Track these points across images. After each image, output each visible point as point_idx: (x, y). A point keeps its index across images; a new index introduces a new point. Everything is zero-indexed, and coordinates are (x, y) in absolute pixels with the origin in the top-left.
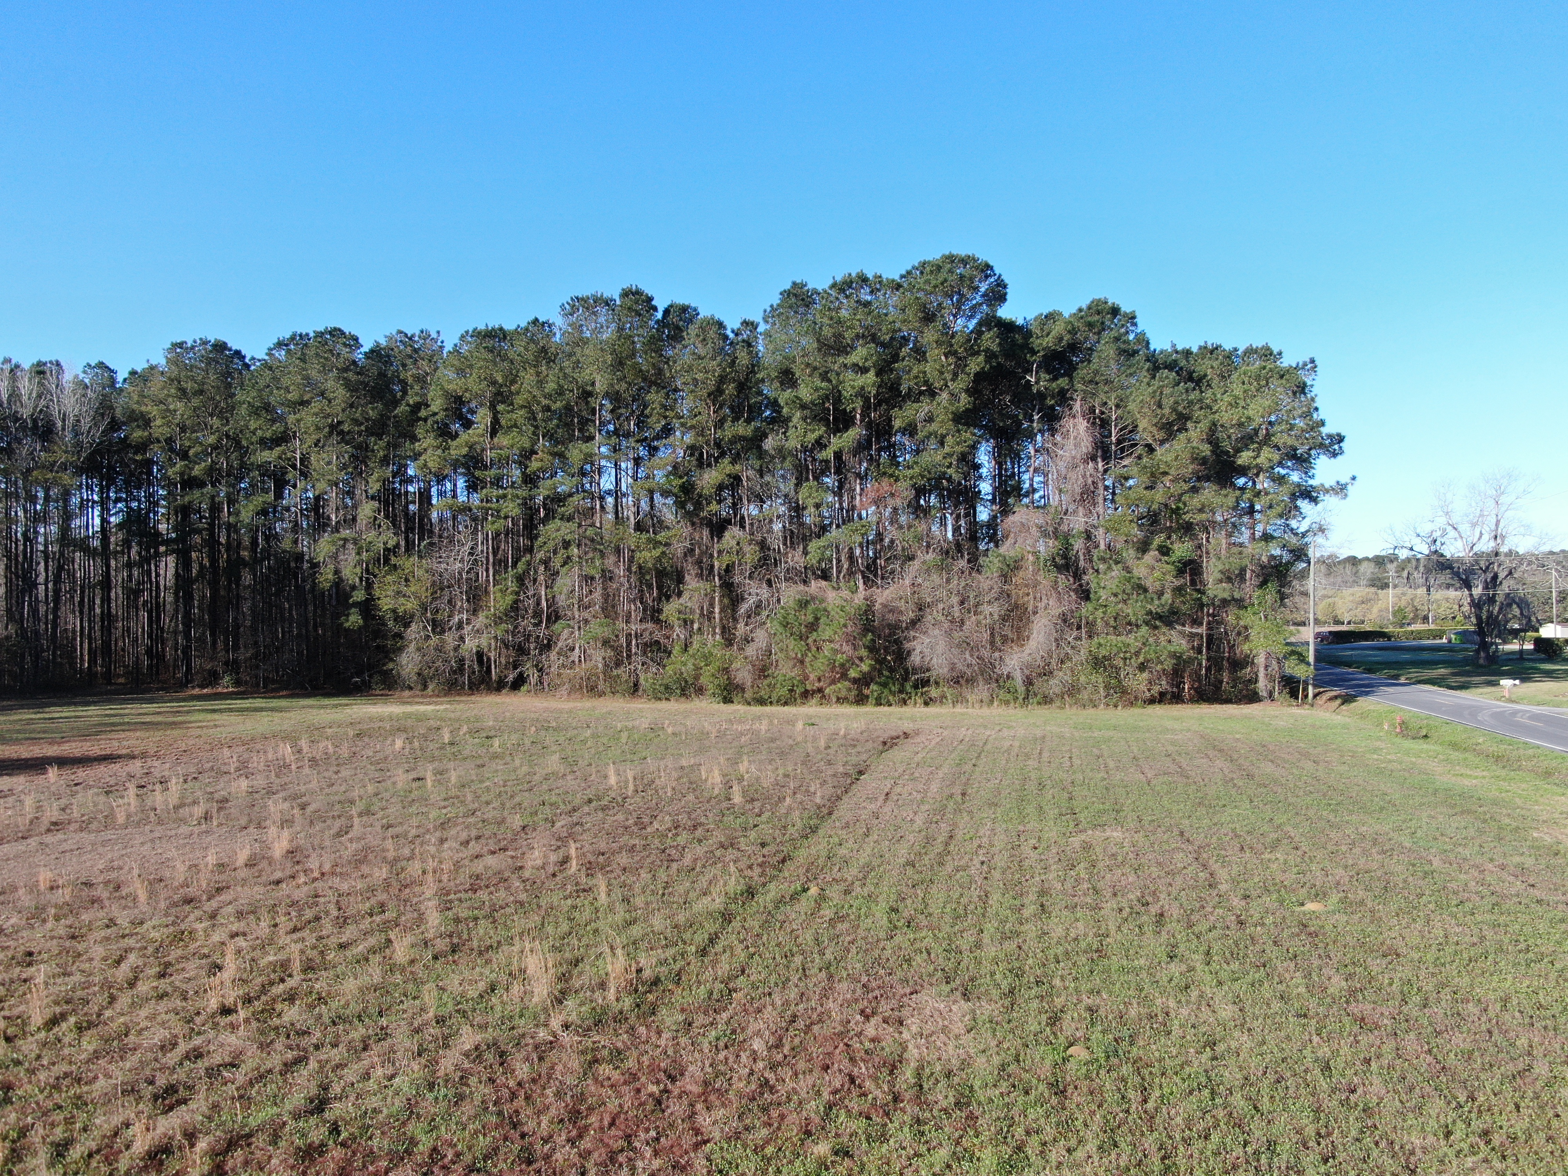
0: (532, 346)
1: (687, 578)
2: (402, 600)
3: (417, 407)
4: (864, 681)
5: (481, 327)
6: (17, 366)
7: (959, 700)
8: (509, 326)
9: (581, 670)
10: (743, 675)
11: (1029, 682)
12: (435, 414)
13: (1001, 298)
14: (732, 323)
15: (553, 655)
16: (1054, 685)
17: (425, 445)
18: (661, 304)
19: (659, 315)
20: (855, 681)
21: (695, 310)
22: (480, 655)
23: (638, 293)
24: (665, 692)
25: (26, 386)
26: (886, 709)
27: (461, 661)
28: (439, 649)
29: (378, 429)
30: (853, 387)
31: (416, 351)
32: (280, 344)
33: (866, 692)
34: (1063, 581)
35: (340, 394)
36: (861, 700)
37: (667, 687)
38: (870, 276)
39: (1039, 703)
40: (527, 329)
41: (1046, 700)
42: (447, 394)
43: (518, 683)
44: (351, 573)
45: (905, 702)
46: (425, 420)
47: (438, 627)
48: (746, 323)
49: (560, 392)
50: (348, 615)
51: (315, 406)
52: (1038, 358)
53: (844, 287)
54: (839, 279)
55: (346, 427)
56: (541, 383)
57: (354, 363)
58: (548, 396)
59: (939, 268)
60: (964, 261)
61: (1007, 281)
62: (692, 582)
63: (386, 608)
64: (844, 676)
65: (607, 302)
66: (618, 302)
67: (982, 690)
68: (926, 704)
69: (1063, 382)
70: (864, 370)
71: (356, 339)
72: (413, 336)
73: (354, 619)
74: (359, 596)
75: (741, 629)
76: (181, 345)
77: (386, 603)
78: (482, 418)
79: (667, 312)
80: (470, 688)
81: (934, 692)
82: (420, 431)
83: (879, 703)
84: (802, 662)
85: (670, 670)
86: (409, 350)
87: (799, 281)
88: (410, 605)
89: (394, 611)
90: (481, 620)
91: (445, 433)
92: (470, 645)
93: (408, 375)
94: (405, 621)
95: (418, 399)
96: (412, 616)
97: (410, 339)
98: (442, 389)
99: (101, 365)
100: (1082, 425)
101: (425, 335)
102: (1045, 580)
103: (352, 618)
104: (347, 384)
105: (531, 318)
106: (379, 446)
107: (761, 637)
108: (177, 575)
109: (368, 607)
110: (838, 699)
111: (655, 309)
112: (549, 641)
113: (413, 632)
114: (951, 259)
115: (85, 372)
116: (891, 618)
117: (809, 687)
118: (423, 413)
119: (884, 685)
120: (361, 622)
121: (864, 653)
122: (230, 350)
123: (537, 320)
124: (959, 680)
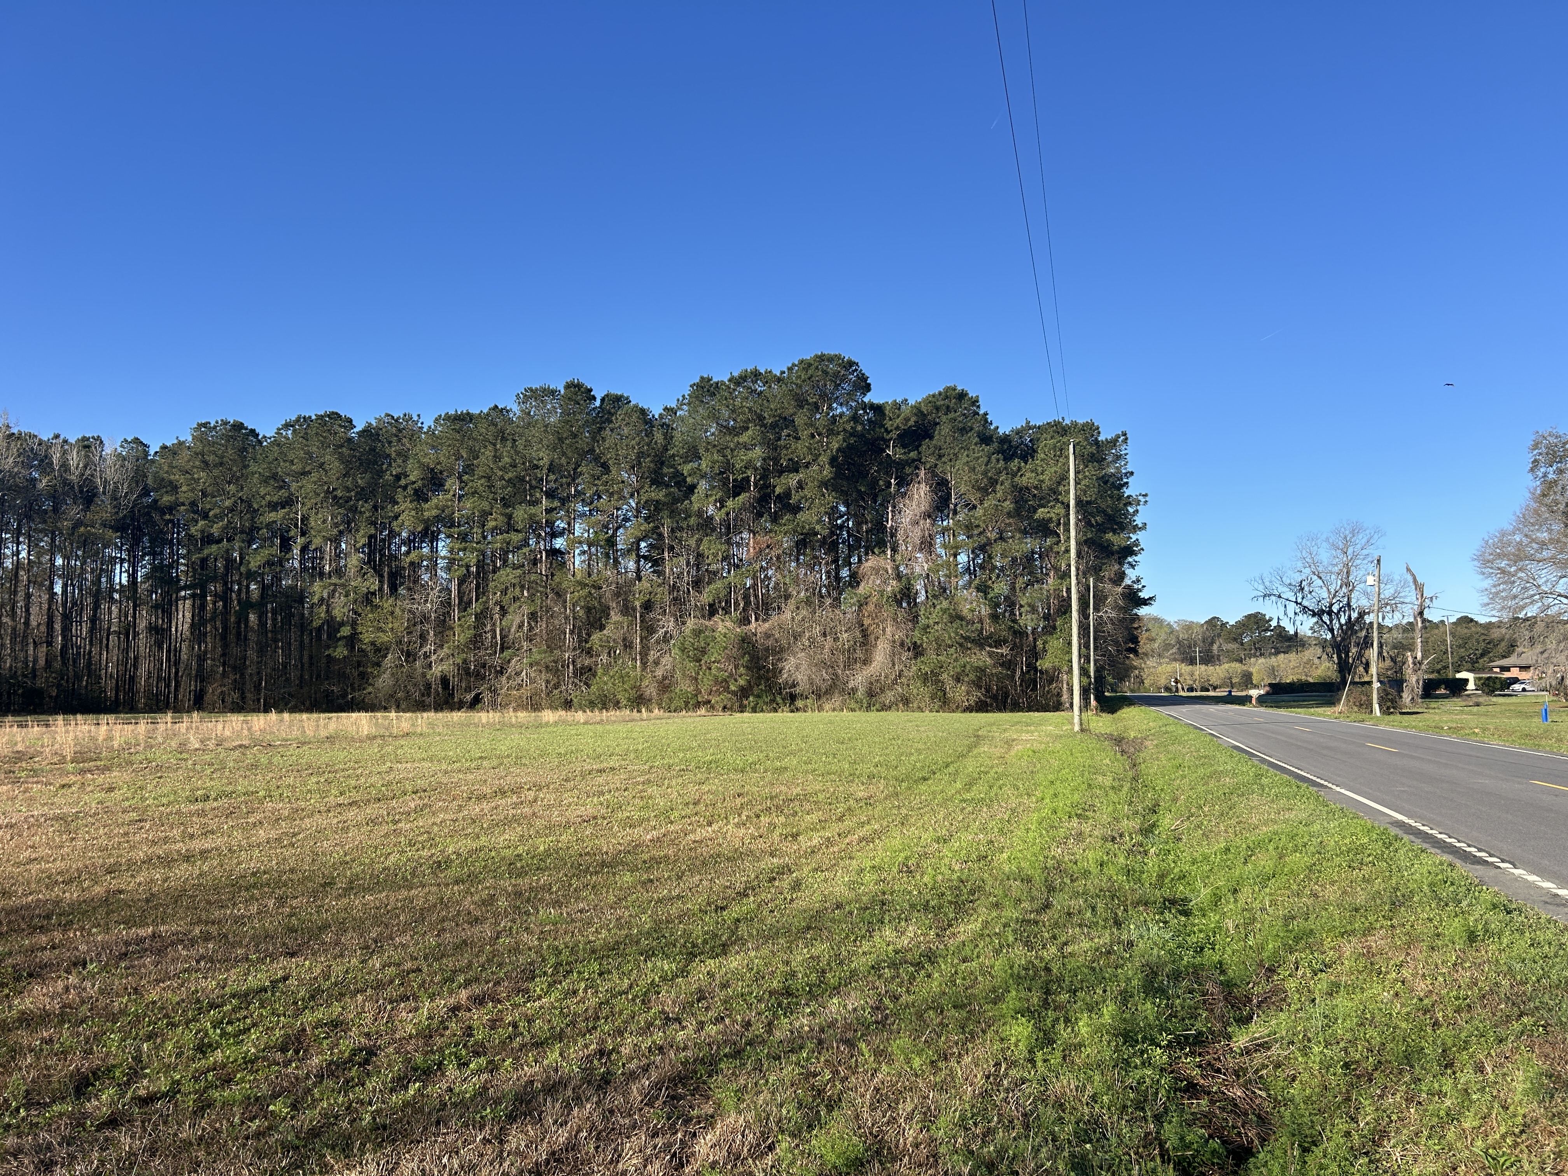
0: (492, 428)
1: (612, 613)
2: (381, 634)
3: (398, 477)
4: (743, 693)
5: (452, 412)
6: (65, 441)
8: (475, 411)
9: (525, 692)
10: (651, 690)
11: (871, 694)
12: (414, 483)
13: (867, 388)
14: (654, 410)
15: (504, 679)
16: (889, 696)
17: (403, 508)
18: (599, 394)
19: (598, 403)
20: (734, 693)
21: (627, 398)
22: (445, 681)
23: (579, 385)
24: (590, 705)
25: (74, 459)
26: (761, 715)
27: (428, 686)
28: (410, 676)
29: (363, 494)
30: (742, 460)
31: (400, 431)
32: (287, 426)
33: (745, 702)
34: (902, 613)
35: (335, 466)
36: (742, 708)
37: (591, 702)
38: (762, 371)
39: (878, 710)
40: (488, 414)
41: (884, 708)
42: (422, 466)
43: (475, 703)
44: (340, 612)
45: (775, 710)
46: (405, 488)
47: (410, 656)
48: (666, 409)
49: (513, 465)
50: (336, 647)
51: (314, 476)
52: (894, 435)
53: (740, 380)
54: (736, 374)
55: (339, 493)
56: (497, 458)
57: (350, 440)
58: (503, 468)
59: (810, 365)
60: (831, 359)
61: (867, 374)
62: (615, 618)
63: (366, 641)
64: (727, 689)
65: (553, 392)
66: (562, 392)
67: (837, 700)
68: (792, 711)
69: (913, 455)
70: (752, 447)
71: (350, 421)
72: (399, 418)
73: (340, 652)
74: (346, 631)
75: (653, 655)
76: (205, 425)
77: (367, 636)
78: (452, 485)
79: (603, 400)
80: (435, 706)
81: (800, 703)
82: (399, 497)
83: (754, 710)
84: (696, 679)
85: (594, 688)
86: (394, 430)
87: (706, 376)
88: (388, 639)
89: (373, 643)
90: (445, 651)
91: (420, 498)
92: (437, 670)
93: (392, 451)
94: (381, 651)
95: (399, 470)
96: (387, 649)
97: (396, 421)
98: (419, 462)
99: (137, 441)
100: (924, 489)
101: (408, 418)
102: (888, 612)
104: (341, 458)
105: (492, 406)
106: (365, 507)
107: (666, 660)
109: (352, 640)
110: (725, 708)
111: (594, 398)
112: (502, 668)
113: (389, 661)
114: (821, 358)
115: (122, 446)
116: (768, 644)
117: (700, 699)
118: (403, 482)
119: (759, 696)
120: (346, 653)
121: (742, 670)
122: (246, 429)
123: (496, 407)
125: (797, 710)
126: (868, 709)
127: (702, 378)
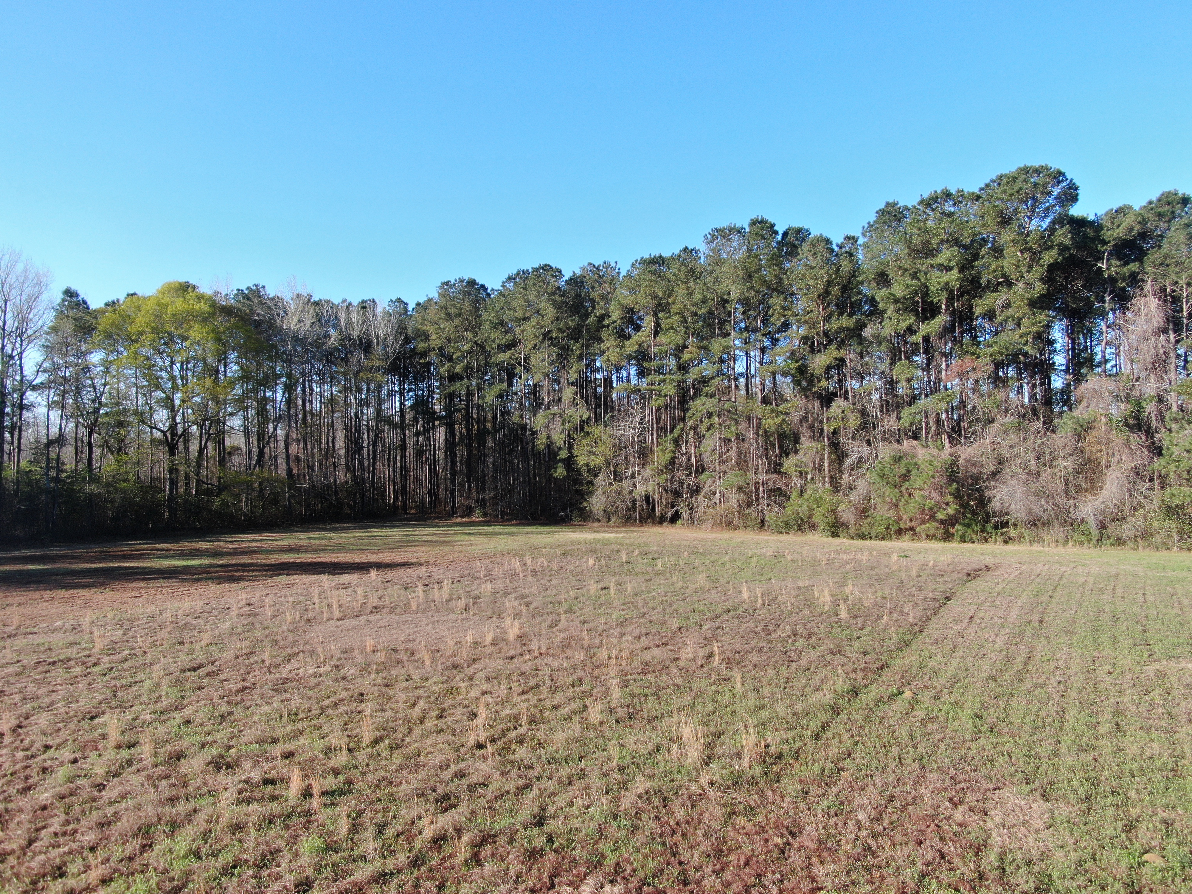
0: (683, 268)
1: (802, 439)
2: (592, 457)
3: (602, 318)
4: (950, 522)
5: (646, 256)
6: (350, 304)
7: (1035, 539)
8: (666, 254)
9: (721, 509)
10: (848, 515)
11: (1102, 526)
12: (614, 322)
13: (1074, 199)
14: (837, 239)
15: (700, 498)
16: (1127, 529)
17: (608, 345)
18: (780, 228)
19: (779, 237)
20: (942, 522)
21: (807, 231)
22: (647, 497)
23: (763, 222)
24: (786, 527)
25: (356, 317)
26: (969, 545)
27: (634, 502)
28: (619, 493)
29: (575, 334)
30: (939, 283)
31: (601, 277)
32: (510, 279)
33: (951, 531)
34: (1134, 439)
35: (550, 311)
36: (947, 537)
37: (787, 524)
38: (953, 191)
39: (1112, 545)
40: (680, 256)
41: (1119, 542)
42: (623, 307)
43: (675, 518)
44: (558, 439)
45: (986, 540)
46: (608, 327)
47: (618, 476)
48: (848, 238)
49: (704, 301)
50: (556, 468)
51: (533, 321)
52: (1109, 247)
53: (931, 202)
54: (926, 196)
55: (554, 335)
56: (690, 295)
57: (559, 288)
58: (696, 305)
59: (1015, 179)
60: (1038, 171)
61: (1078, 184)
62: (806, 443)
63: (581, 463)
64: (932, 517)
65: (739, 231)
66: (747, 230)
67: (1057, 532)
68: (1006, 542)
69: (1134, 267)
70: (949, 269)
71: (560, 271)
72: (599, 266)
73: (560, 471)
74: (563, 454)
75: (846, 479)
76: (447, 283)
77: (582, 460)
78: (648, 323)
79: (785, 234)
80: (640, 521)
81: (1012, 532)
82: (604, 335)
83: (963, 540)
84: (896, 506)
85: (789, 510)
86: (596, 277)
87: (891, 201)
88: (599, 461)
89: (587, 465)
90: (648, 471)
91: (622, 336)
92: (641, 490)
93: (596, 295)
94: (595, 472)
95: (603, 312)
96: (600, 469)
97: (597, 268)
98: (619, 303)
99: (399, 300)
100: (1153, 303)
101: (607, 265)
102: (1118, 438)
103: (559, 470)
104: (555, 304)
105: (682, 247)
106: (576, 347)
107: (862, 485)
108: (446, 440)
109: (569, 462)
110: (927, 536)
111: (776, 233)
112: (697, 487)
113: (601, 480)
114: (1026, 170)
115: (389, 305)
116: (974, 470)
117: (902, 526)
118: (606, 322)
119: (968, 526)
120: (565, 473)
121: (949, 499)
122: (478, 284)
123: (686, 248)
124: (1035, 523)
126: (1099, 543)
127: (887, 203)
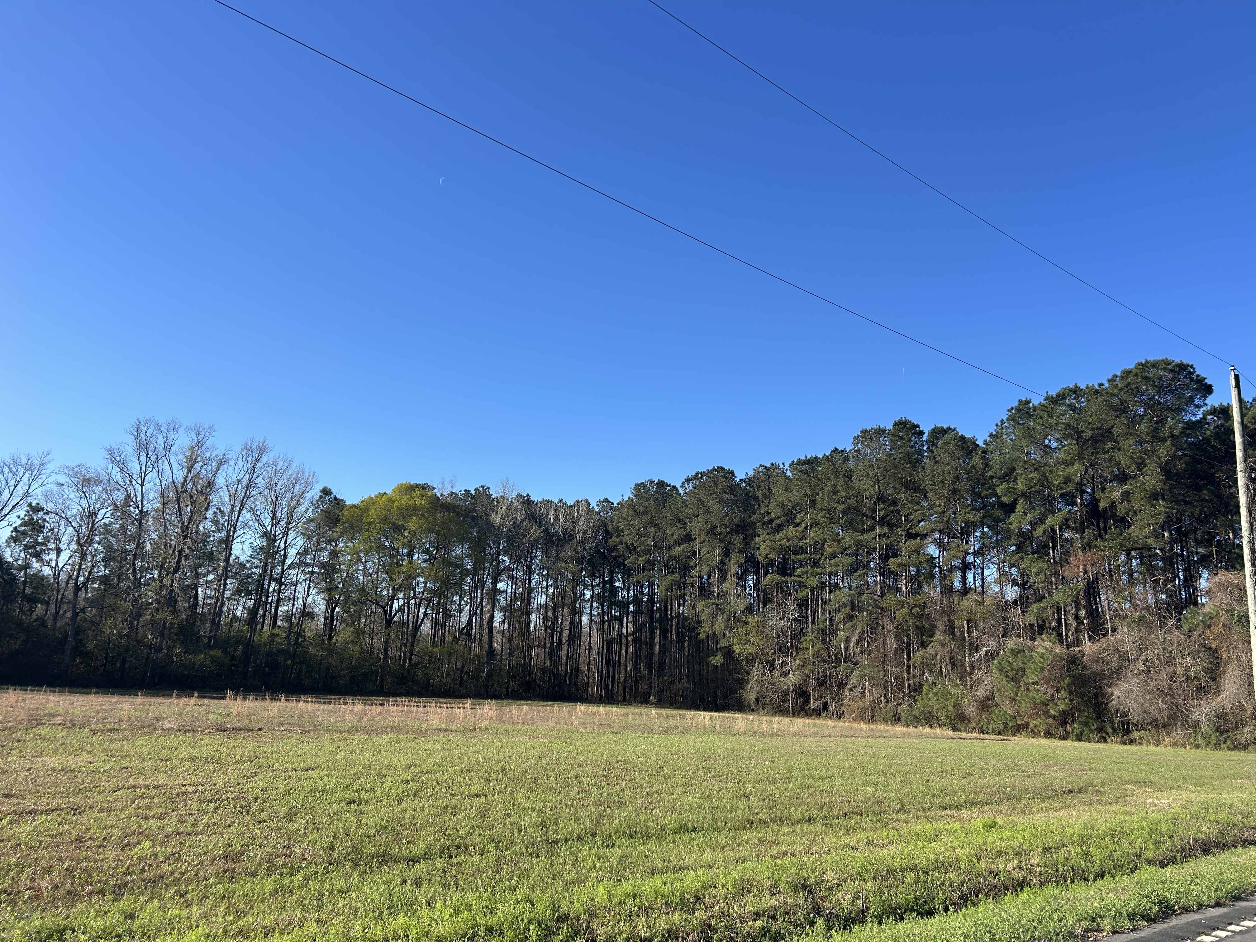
2: (748, 646)
8: (820, 455)
9: (863, 703)
10: (970, 709)
15: (846, 690)
17: (761, 539)
22: (798, 688)
24: (916, 721)
25: (562, 515)
26: (1087, 744)
27: (785, 692)
28: (770, 682)
32: (689, 480)
33: (1068, 728)
36: (1064, 735)
37: (916, 717)
40: (830, 456)
43: (822, 711)
44: (718, 627)
45: (1104, 740)
47: (772, 666)
50: (715, 656)
53: (1055, 401)
60: (1155, 365)
63: (738, 651)
64: (1046, 713)
68: (1125, 743)
71: (733, 474)
72: (769, 467)
74: (723, 643)
75: (976, 673)
76: (640, 485)
77: (737, 648)
80: (793, 712)
81: (1135, 735)
82: (759, 530)
83: (1079, 739)
84: (1015, 700)
85: (920, 704)
86: (764, 477)
87: (1024, 399)
88: (753, 650)
89: (744, 654)
92: (792, 680)
94: (751, 661)
96: (756, 658)
97: (767, 470)
99: (606, 500)
101: (776, 466)
103: (718, 658)
105: (833, 448)
109: (728, 651)
111: (922, 433)
112: (845, 680)
113: (757, 670)
115: (599, 505)
116: (1097, 667)
119: (1086, 724)
120: (722, 660)
123: (837, 449)
124: (1155, 723)
125: (1132, 742)
126: (1217, 746)
127: (1020, 401)
